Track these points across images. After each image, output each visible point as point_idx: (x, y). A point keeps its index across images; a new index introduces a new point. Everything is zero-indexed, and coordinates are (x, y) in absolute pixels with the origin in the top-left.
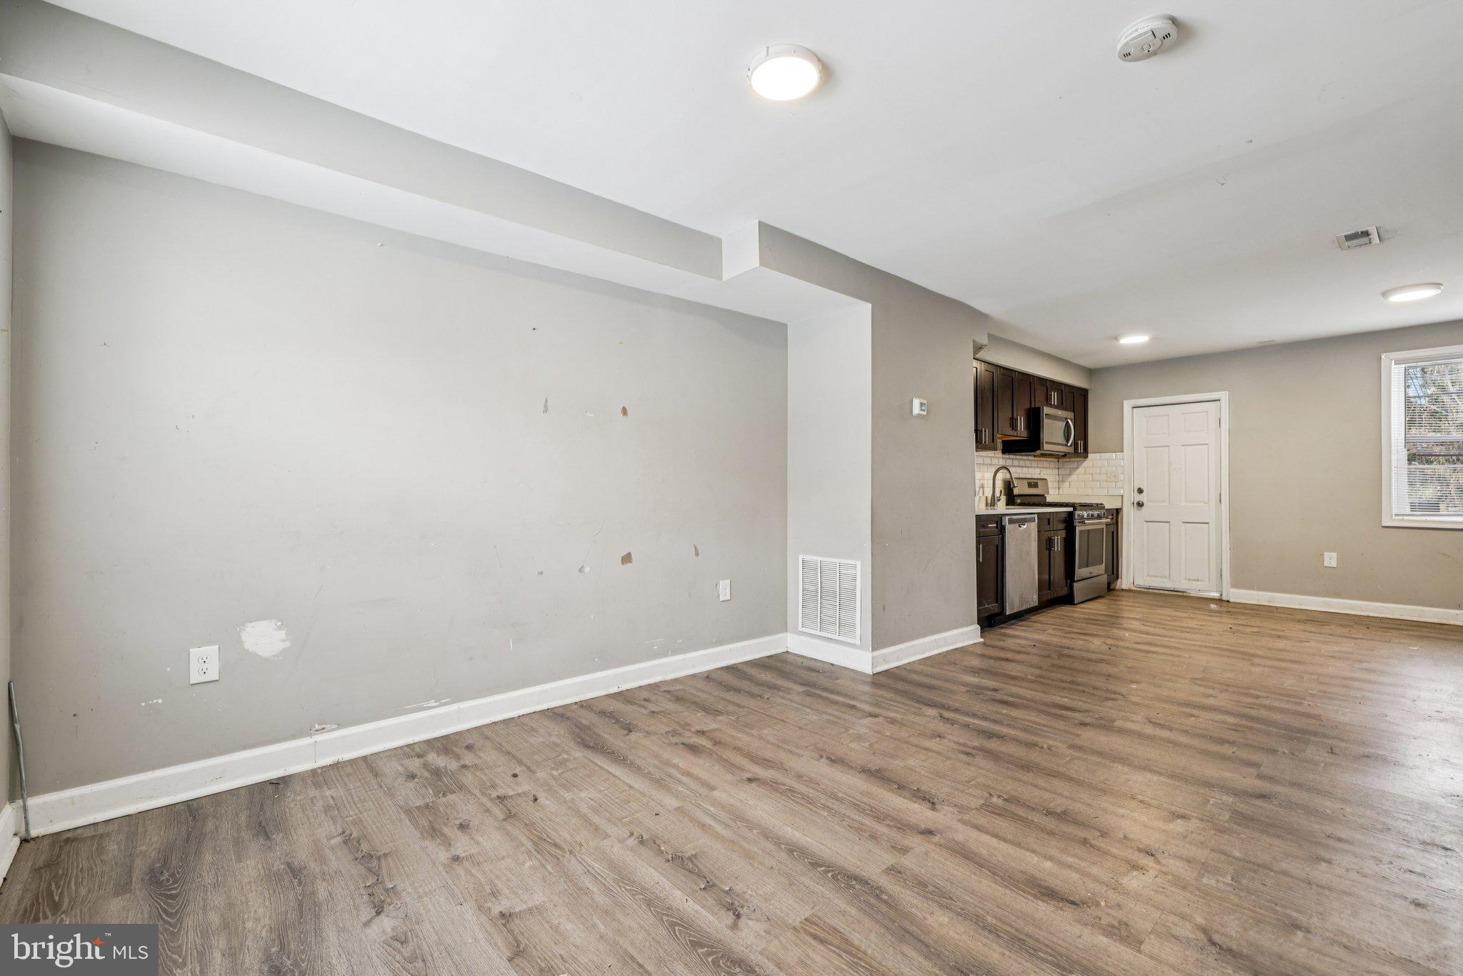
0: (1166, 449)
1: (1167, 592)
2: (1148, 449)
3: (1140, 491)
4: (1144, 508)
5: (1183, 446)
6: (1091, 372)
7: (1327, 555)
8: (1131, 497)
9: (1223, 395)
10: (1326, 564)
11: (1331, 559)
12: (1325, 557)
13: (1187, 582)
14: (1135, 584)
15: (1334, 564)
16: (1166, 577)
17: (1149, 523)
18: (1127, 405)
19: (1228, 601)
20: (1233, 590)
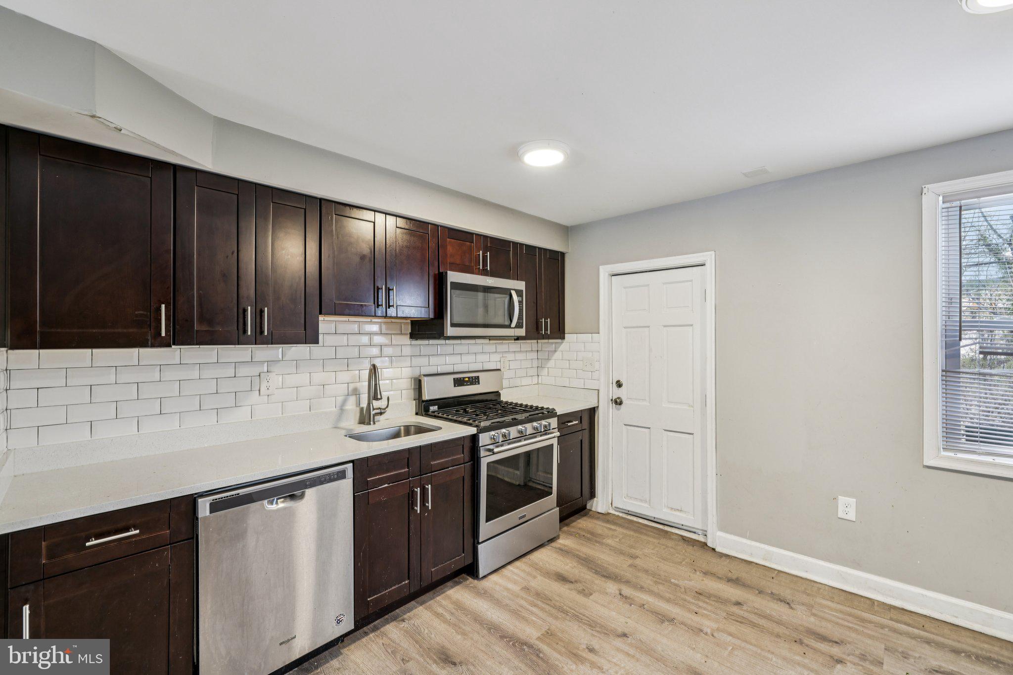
0: (646, 329)
1: (646, 522)
2: (629, 330)
3: (619, 385)
4: (623, 406)
5: (665, 326)
6: (567, 231)
7: (842, 500)
8: (609, 392)
9: (708, 257)
10: (841, 514)
11: (847, 507)
12: (840, 502)
13: (669, 511)
14: (613, 506)
15: (852, 516)
16: (646, 502)
17: (629, 428)
18: (604, 271)
19: (714, 549)
20: (720, 534)
